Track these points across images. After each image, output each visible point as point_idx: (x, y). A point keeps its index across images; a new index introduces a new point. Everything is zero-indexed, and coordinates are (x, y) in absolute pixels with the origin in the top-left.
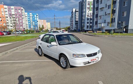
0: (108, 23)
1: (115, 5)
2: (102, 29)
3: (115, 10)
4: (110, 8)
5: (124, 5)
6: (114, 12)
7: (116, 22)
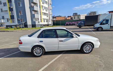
0: (7, 19)
1: (10, 4)
2: (2, 24)
3: (12, 8)
4: (6, 6)
5: (19, 6)
6: (11, 10)
7: (16, 18)
